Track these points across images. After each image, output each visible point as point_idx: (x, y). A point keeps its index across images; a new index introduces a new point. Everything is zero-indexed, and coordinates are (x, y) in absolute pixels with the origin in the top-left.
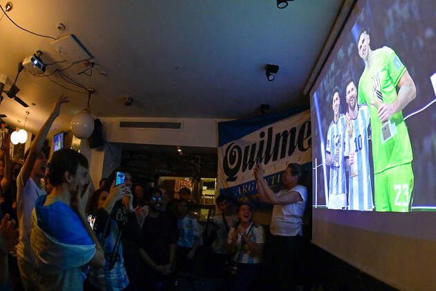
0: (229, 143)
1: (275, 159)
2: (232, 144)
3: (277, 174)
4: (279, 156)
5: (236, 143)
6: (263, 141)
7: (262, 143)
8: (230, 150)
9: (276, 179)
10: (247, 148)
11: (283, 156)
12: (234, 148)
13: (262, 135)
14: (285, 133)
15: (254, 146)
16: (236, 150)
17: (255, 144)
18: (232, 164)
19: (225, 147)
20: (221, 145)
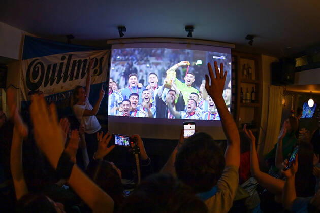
0: (34, 59)
1: (71, 79)
2: (36, 60)
3: (72, 91)
4: (74, 78)
5: (40, 59)
6: (63, 63)
7: (62, 64)
8: (34, 65)
10: (49, 66)
11: (77, 78)
12: (37, 64)
13: (63, 58)
14: (80, 62)
15: (55, 65)
16: (39, 66)
17: (57, 64)
19: (30, 61)
20: (25, 58)
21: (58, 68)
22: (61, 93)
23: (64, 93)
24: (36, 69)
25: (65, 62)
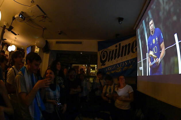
0: (103, 50)
1: (122, 56)
3: (122, 62)
4: (123, 55)
5: (106, 50)
6: (117, 49)
7: (116, 50)
9: (122, 65)
10: (110, 52)
11: (125, 55)
12: (104, 52)
13: (116, 46)
14: (126, 46)
15: (113, 51)
16: (105, 52)
18: (103, 58)
19: (100, 52)
20: (99, 50)
21: (114, 52)
22: (116, 64)
23: (118, 64)
24: (104, 54)
25: (118, 48)
